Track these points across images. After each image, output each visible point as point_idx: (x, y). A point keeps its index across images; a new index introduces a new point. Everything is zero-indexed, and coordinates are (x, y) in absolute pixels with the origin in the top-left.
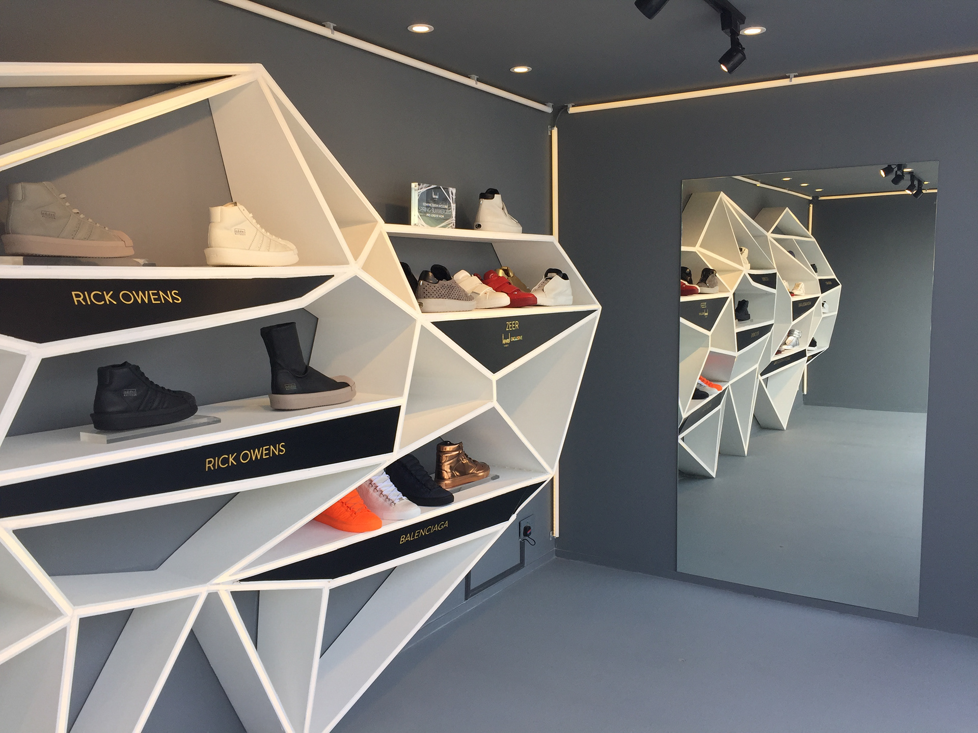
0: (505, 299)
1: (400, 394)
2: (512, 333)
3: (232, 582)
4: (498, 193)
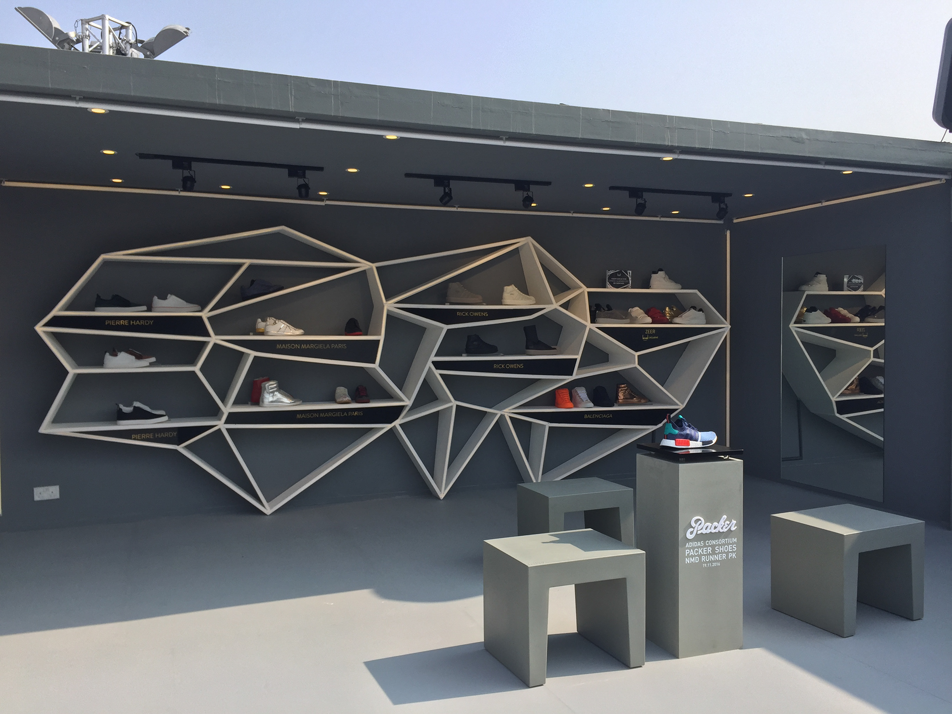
0: (649, 320)
1: (578, 354)
2: (650, 335)
3: (510, 413)
4: (663, 271)
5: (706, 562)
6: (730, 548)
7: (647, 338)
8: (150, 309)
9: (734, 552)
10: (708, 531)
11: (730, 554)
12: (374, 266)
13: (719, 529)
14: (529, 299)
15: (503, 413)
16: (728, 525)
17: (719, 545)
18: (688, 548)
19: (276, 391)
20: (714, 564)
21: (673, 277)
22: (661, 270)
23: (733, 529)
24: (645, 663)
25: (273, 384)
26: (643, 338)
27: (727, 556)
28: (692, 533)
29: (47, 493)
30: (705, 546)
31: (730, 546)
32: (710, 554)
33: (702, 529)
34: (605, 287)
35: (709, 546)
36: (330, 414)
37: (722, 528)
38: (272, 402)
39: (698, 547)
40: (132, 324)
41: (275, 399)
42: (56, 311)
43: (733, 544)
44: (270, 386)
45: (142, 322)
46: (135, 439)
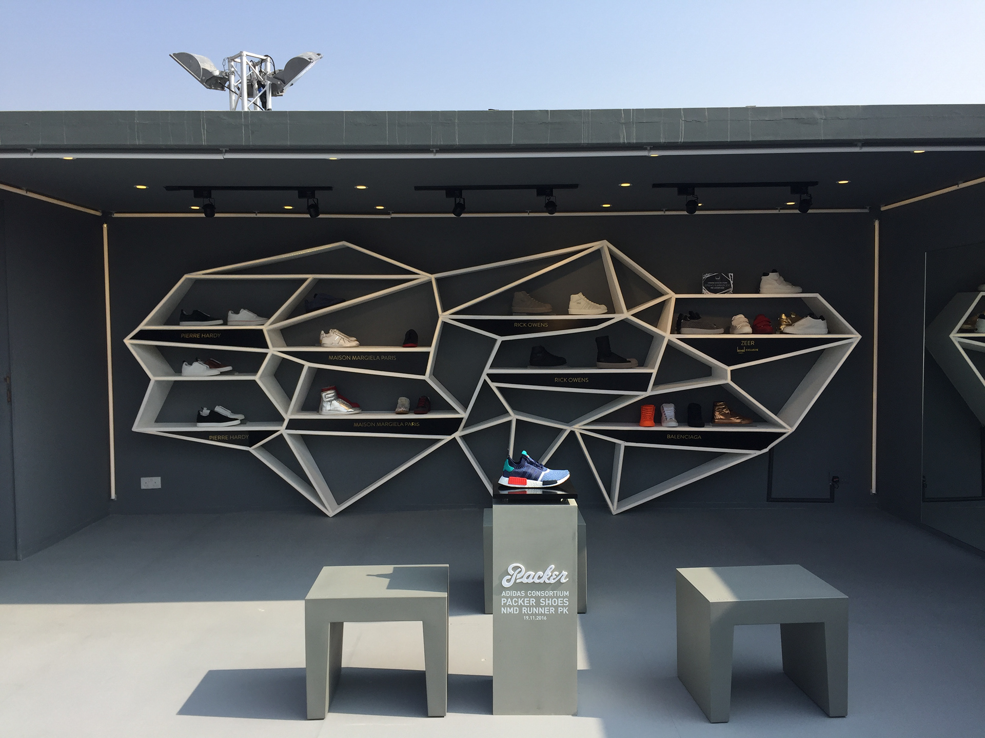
0: (750, 329)
2: (747, 347)
3: (580, 429)
4: (777, 272)
5: (528, 615)
6: (559, 602)
7: (743, 351)
8: (225, 324)
9: (566, 607)
10: (530, 581)
11: (559, 608)
12: (433, 277)
13: (545, 579)
14: (598, 308)
15: (573, 429)
16: (557, 576)
17: (545, 597)
18: (504, 597)
19: (334, 399)
20: (539, 618)
21: (789, 278)
22: (774, 271)
23: (563, 580)
24: (447, 714)
25: (330, 394)
26: (738, 351)
27: (556, 611)
28: (508, 581)
29: (151, 483)
30: (526, 596)
31: (559, 599)
32: (533, 606)
33: (522, 577)
34: (701, 293)
35: (532, 597)
36: (387, 424)
37: (549, 579)
38: (330, 410)
39: (518, 597)
40: (202, 337)
41: (332, 408)
42: (142, 326)
43: (563, 597)
44: (327, 396)
45: (211, 335)
46: (212, 440)
